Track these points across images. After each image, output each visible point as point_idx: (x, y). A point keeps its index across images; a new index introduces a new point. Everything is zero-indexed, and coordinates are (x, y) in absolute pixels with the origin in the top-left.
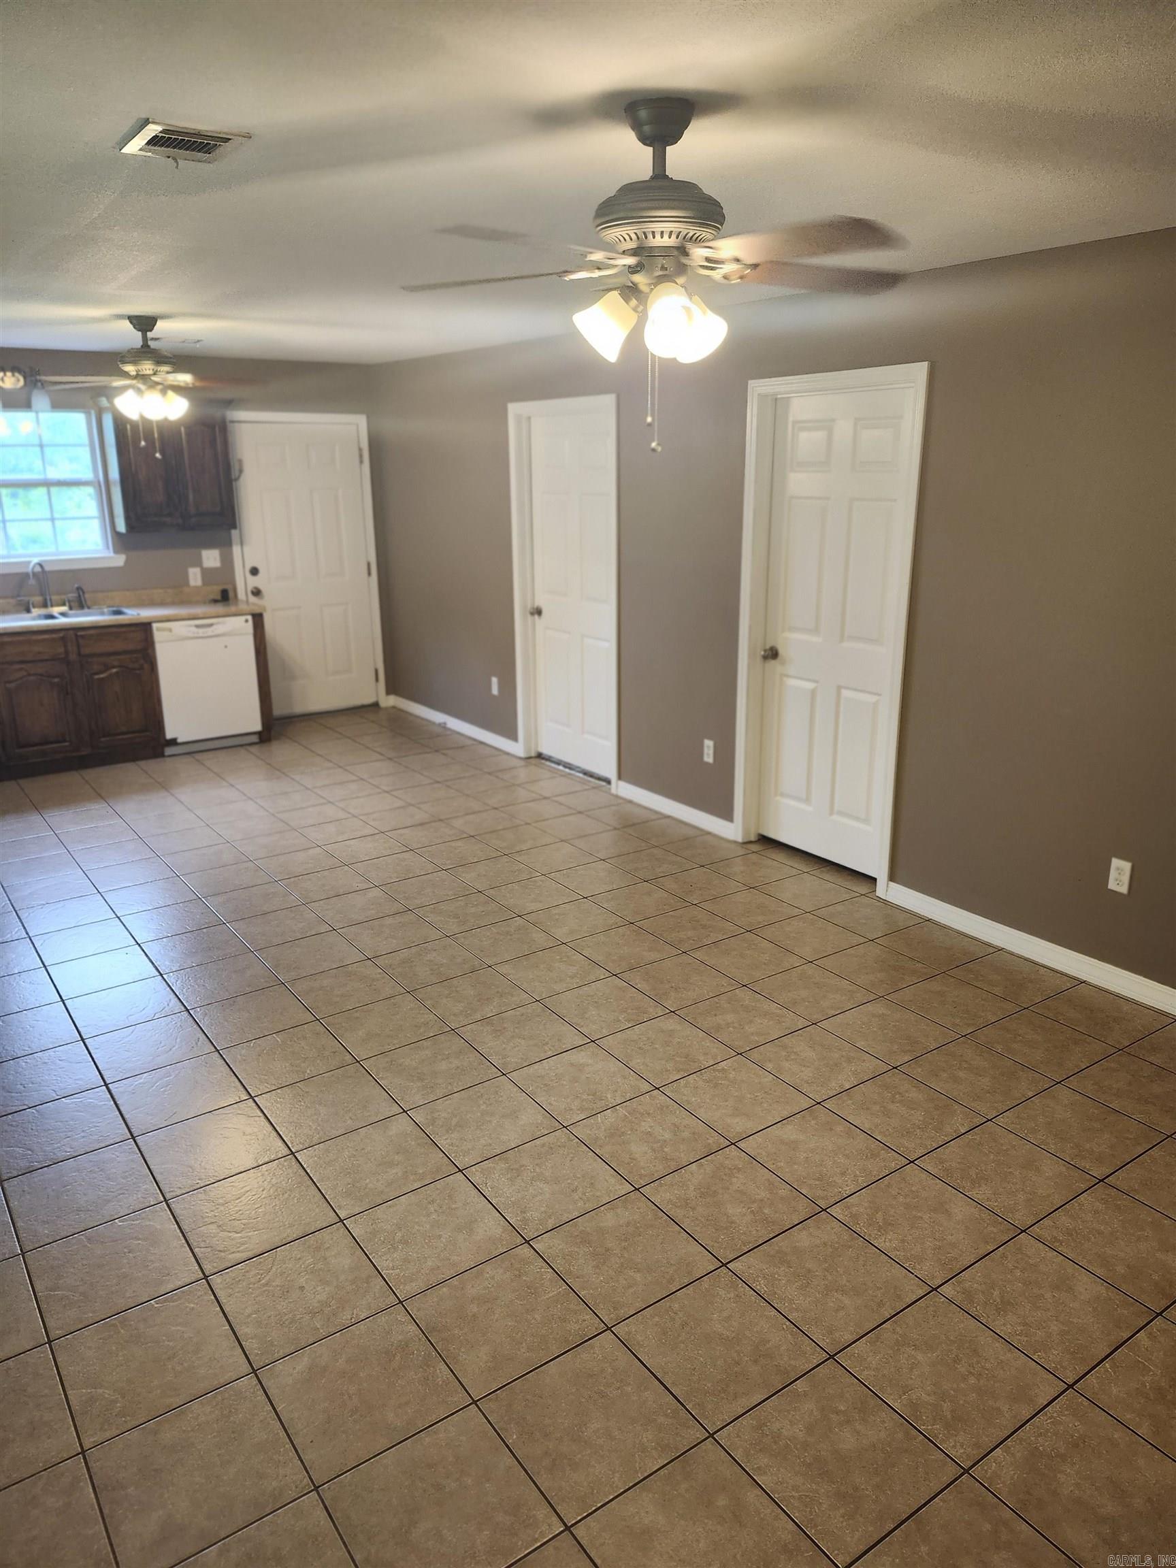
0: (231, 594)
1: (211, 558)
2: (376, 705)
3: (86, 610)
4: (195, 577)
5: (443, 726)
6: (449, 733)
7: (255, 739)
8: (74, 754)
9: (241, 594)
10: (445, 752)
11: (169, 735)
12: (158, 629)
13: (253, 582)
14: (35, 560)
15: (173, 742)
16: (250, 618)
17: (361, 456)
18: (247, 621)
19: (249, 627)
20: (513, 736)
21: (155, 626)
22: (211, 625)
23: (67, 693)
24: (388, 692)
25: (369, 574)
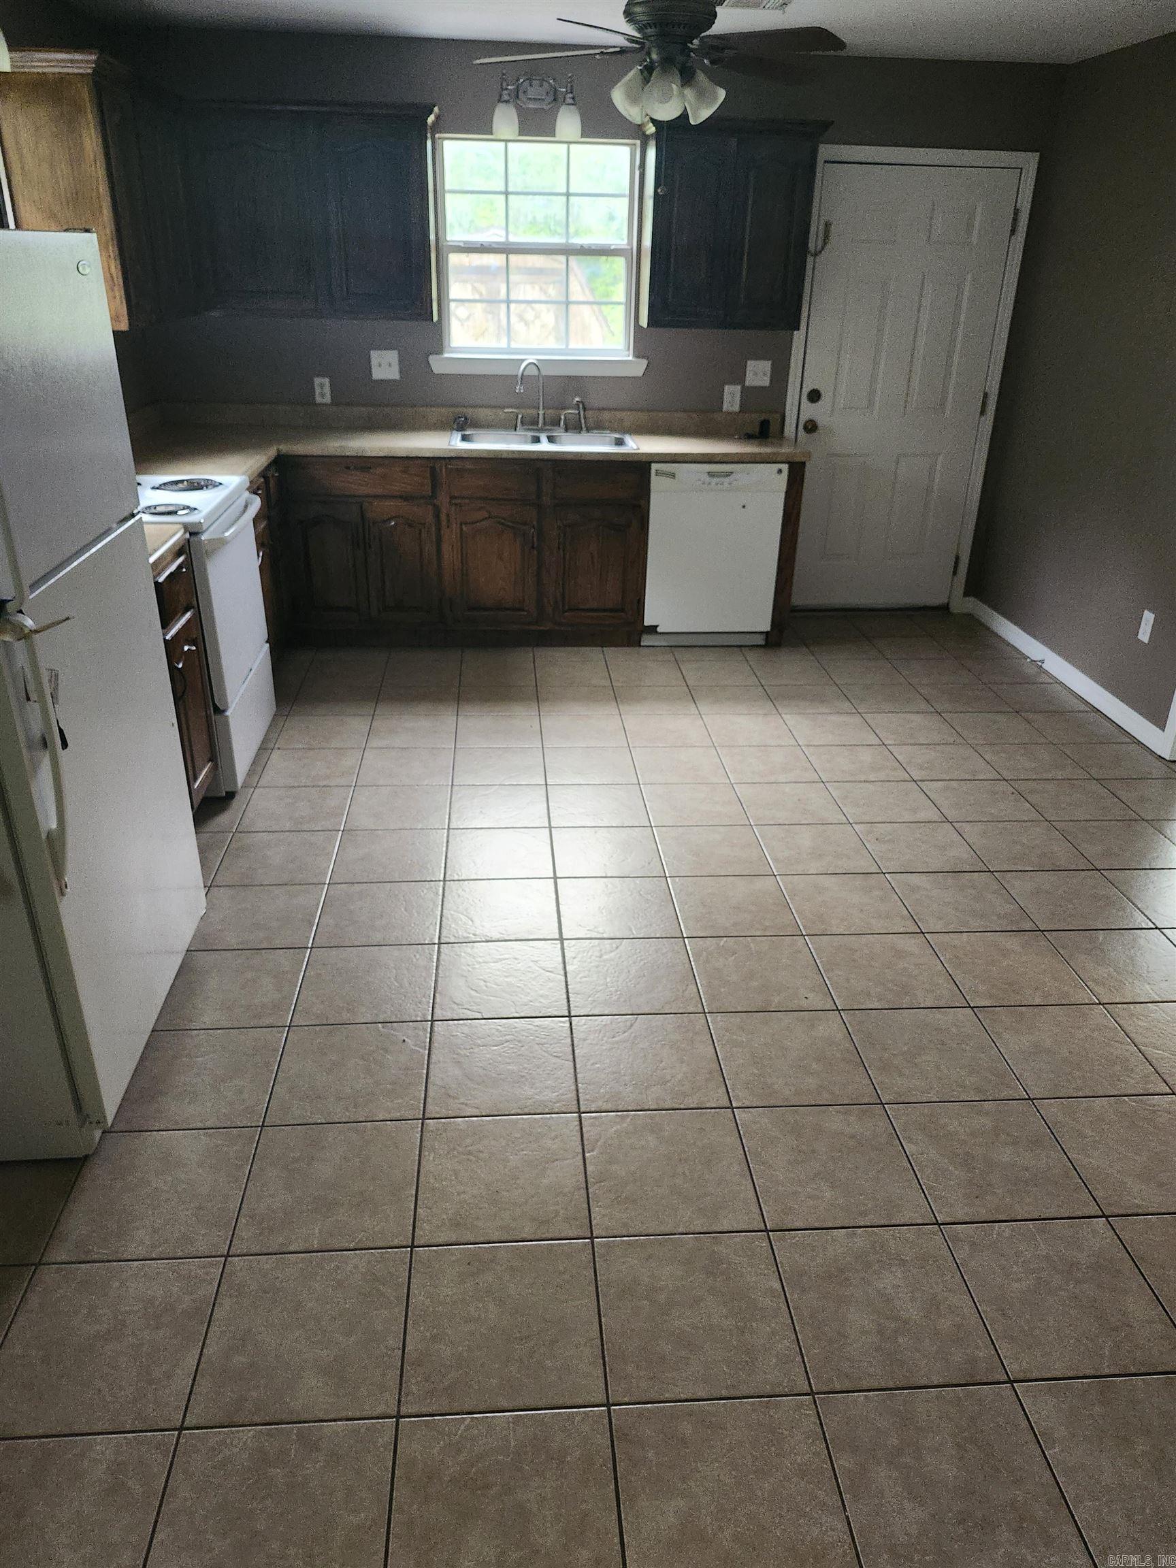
0: (774, 428)
1: (758, 373)
2: (944, 609)
3: (584, 434)
4: (732, 398)
5: (1038, 665)
6: (1045, 679)
7: (760, 640)
8: (533, 628)
9: (789, 430)
10: (1030, 716)
11: (648, 621)
12: (657, 473)
13: (810, 411)
14: (532, 359)
15: (653, 629)
16: (785, 467)
17: (1015, 220)
18: (780, 471)
19: (781, 482)
20: (1160, 720)
21: (654, 467)
22: (729, 474)
23: (533, 547)
24: (967, 594)
25: (983, 412)
